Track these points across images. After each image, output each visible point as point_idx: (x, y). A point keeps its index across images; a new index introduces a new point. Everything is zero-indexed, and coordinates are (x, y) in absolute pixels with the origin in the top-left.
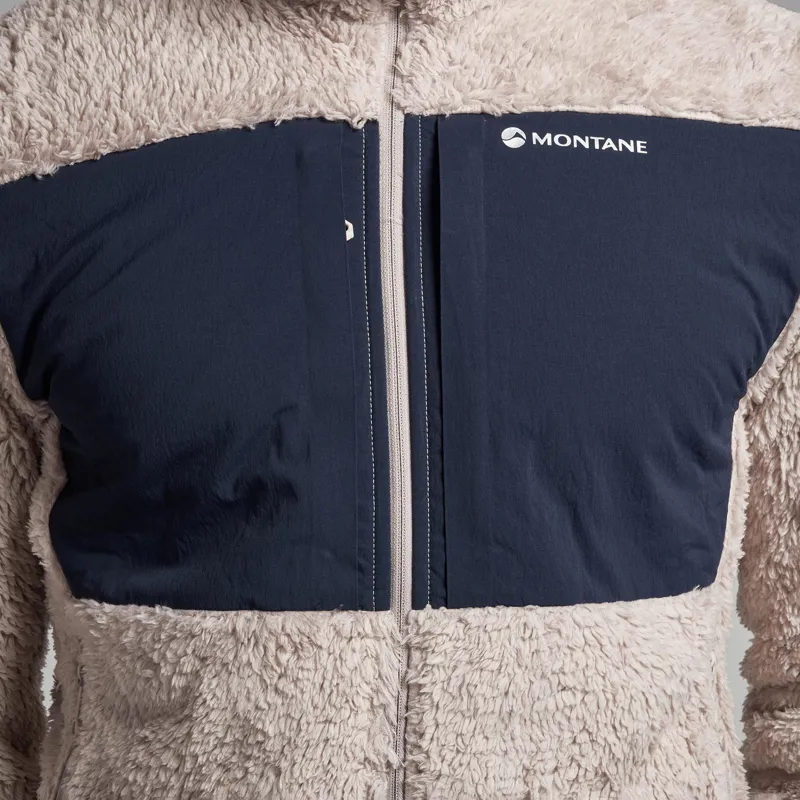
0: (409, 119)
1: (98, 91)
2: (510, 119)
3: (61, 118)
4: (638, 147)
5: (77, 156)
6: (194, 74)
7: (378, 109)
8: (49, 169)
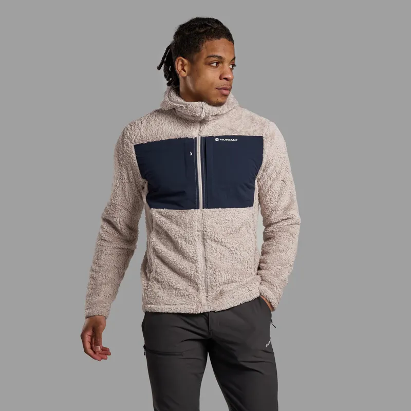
0: (201, 137)
1: (154, 132)
2: (217, 137)
3: (148, 135)
4: (236, 140)
5: (150, 141)
6: (169, 130)
7: (196, 136)
8: (146, 142)
